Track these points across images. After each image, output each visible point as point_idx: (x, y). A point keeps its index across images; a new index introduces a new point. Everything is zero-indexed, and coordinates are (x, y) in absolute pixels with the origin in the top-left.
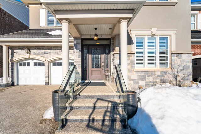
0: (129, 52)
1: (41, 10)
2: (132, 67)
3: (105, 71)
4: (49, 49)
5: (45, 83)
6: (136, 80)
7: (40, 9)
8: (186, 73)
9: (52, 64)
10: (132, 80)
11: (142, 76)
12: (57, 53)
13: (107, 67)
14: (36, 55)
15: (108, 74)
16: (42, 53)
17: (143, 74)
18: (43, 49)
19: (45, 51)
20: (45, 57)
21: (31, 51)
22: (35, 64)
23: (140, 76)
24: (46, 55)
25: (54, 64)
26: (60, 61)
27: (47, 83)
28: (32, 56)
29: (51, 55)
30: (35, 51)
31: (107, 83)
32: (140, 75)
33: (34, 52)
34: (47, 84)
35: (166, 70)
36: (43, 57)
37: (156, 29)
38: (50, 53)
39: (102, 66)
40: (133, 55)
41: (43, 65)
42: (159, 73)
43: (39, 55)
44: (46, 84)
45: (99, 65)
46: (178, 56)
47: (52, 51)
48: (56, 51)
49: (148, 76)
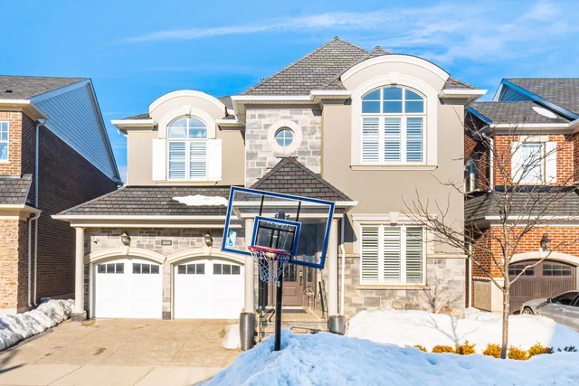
0: (349, 255)
1: (155, 142)
2: (354, 281)
3: (305, 288)
4: (173, 235)
5: (163, 313)
6: (361, 305)
7: (154, 140)
8: (454, 294)
9: (176, 268)
10: (355, 305)
11: (372, 298)
12: (193, 244)
13: (310, 281)
14: (142, 248)
15: (309, 294)
16: (157, 242)
17: (374, 295)
18: (159, 235)
19: (164, 238)
20: (164, 252)
21: (131, 237)
22: (136, 269)
23: (368, 298)
24: (165, 248)
25: (182, 270)
26: (196, 262)
27: (167, 313)
28: (133, 250)
29: (177, 248)
30: (140, 238)
31: (310, 309)
32: (368, 296)
33: (138, 242)
34: (167, 315)
35: (413, 288)
36: (160, 252)
37: (398, 213)
38: (176, 243)
39: (298, 278)
40: (355, 261)
41: (155, 270)
42: (403, 294)
43: (149, 247)
44: (163, 317)
45: (292, 277)
46: (439, 262)
47: (180, 239)
48: (191, 239)
49: (382, 299)
